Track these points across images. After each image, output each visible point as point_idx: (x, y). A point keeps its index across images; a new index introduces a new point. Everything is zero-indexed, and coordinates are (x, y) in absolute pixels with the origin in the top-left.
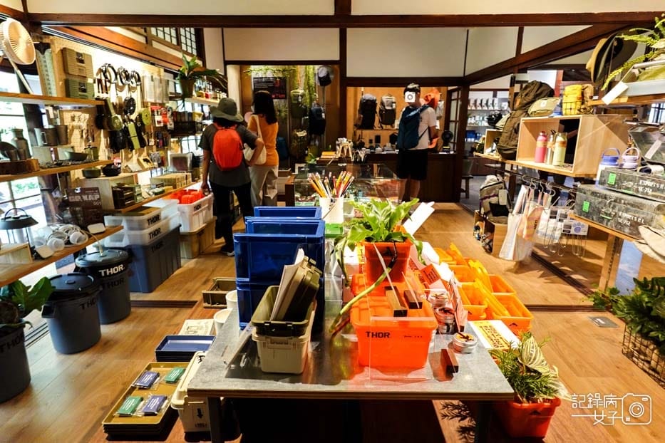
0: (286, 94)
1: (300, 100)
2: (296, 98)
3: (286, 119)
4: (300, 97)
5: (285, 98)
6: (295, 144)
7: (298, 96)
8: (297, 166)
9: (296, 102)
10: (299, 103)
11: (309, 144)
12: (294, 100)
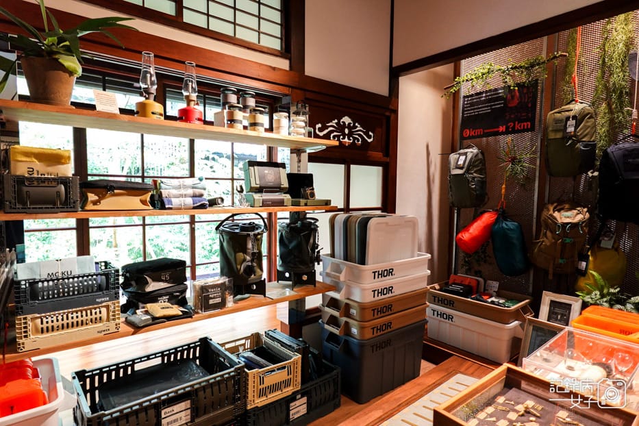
0: (532, 120)
1: (571, 129)
2: (560, 126)
3: (529, 179)
4: (572, 122)
5: (532, 129)
6: (546, 240)
7: (568, 119)
8: (547, 298)
9: (559, 135)
10: (567, 137)
11: (595, 242)
12: (556, 131)
